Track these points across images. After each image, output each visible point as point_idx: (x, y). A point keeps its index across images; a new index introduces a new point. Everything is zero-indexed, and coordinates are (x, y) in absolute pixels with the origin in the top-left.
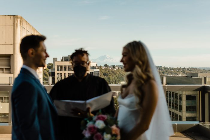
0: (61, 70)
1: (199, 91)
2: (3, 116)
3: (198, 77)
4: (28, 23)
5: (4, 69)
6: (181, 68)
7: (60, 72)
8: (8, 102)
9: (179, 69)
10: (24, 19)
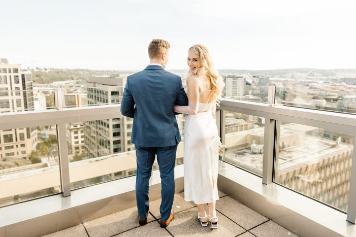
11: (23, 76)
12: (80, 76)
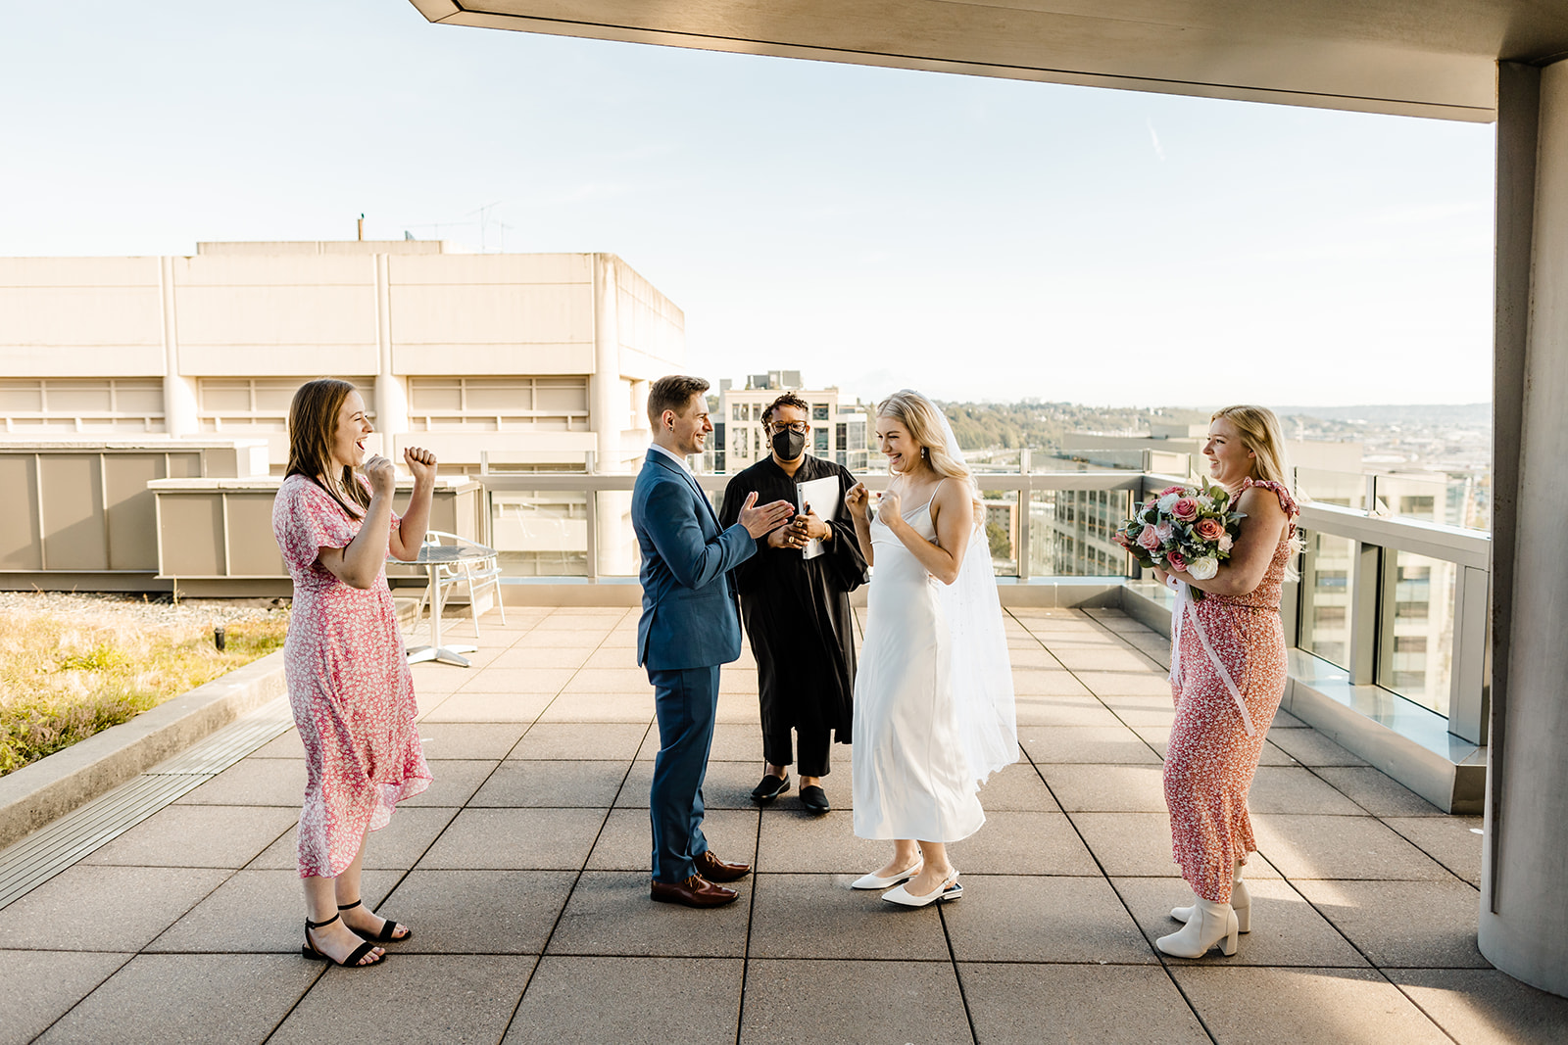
0: (745, 417)
1: (1127, 491)
2: (572, 559)
3: (1187, 436)
4: (640, 277)
5: (570, 419)
6: (1135, 407)
7: (741, 424)
8: (583, 518)
9: (1129, 412)
10: (625, 265)
11: (841, 429)
12: (1034, 432)
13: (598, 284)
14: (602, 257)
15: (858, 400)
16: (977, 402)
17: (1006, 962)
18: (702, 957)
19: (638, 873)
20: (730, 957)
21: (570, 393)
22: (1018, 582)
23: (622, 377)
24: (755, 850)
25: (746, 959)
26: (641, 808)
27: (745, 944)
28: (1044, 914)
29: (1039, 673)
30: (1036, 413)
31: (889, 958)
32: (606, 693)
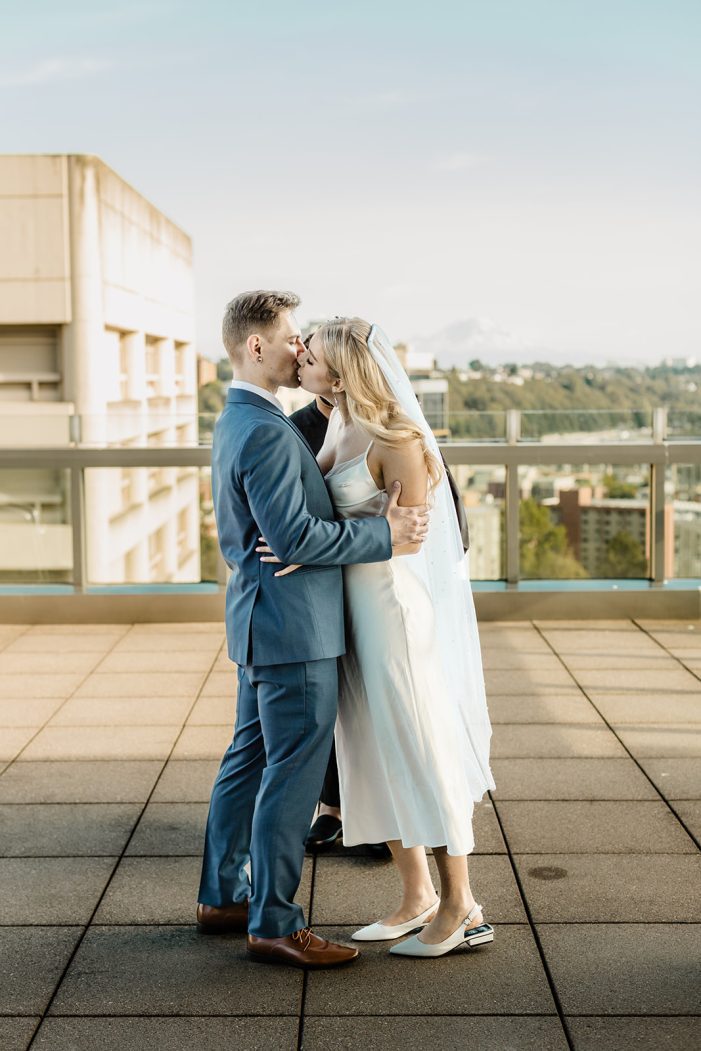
4: (130, 187)
5: (35, 385)
13: (74, 198)
14: (78, 161)
15: (435, 363)
16: (600, 364)
17: (626, 1016)
18: (246, 1016)
19: (160, 928)
20: (282, 1015)
21: (35, 349)
22: (651, 586)
23: (108, 328)
24: (308, 900)
25: (302, 1017)
26: (160, 856)
27: (300, 1002)
28: (675, 964)
29: (675, 696)
30: (682, 378)
31: (481, 1012)
32: (105, 726)
